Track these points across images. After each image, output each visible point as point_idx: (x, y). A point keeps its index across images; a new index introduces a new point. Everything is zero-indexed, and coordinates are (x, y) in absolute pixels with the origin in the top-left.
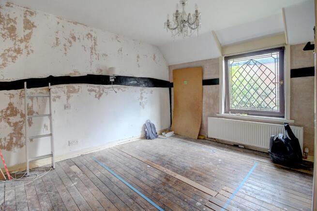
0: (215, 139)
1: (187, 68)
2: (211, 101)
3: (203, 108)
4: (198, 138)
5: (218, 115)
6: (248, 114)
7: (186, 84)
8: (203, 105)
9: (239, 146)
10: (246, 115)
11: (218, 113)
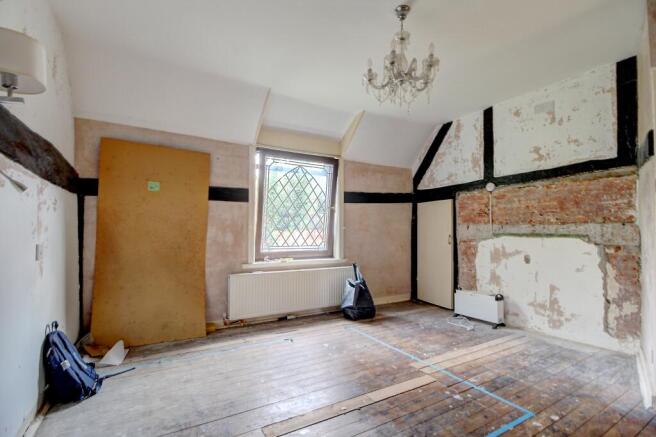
0: (242, 321)
1: (160, 146)
2: (229, 238)
3: (208, 255)
4: (208, 333)
5: (245, 267)
6: (295, 259)
7: (157, 189)
8: (208, 247)
9: (289, 318)
10: (291, 260)
11: (247, 263)
